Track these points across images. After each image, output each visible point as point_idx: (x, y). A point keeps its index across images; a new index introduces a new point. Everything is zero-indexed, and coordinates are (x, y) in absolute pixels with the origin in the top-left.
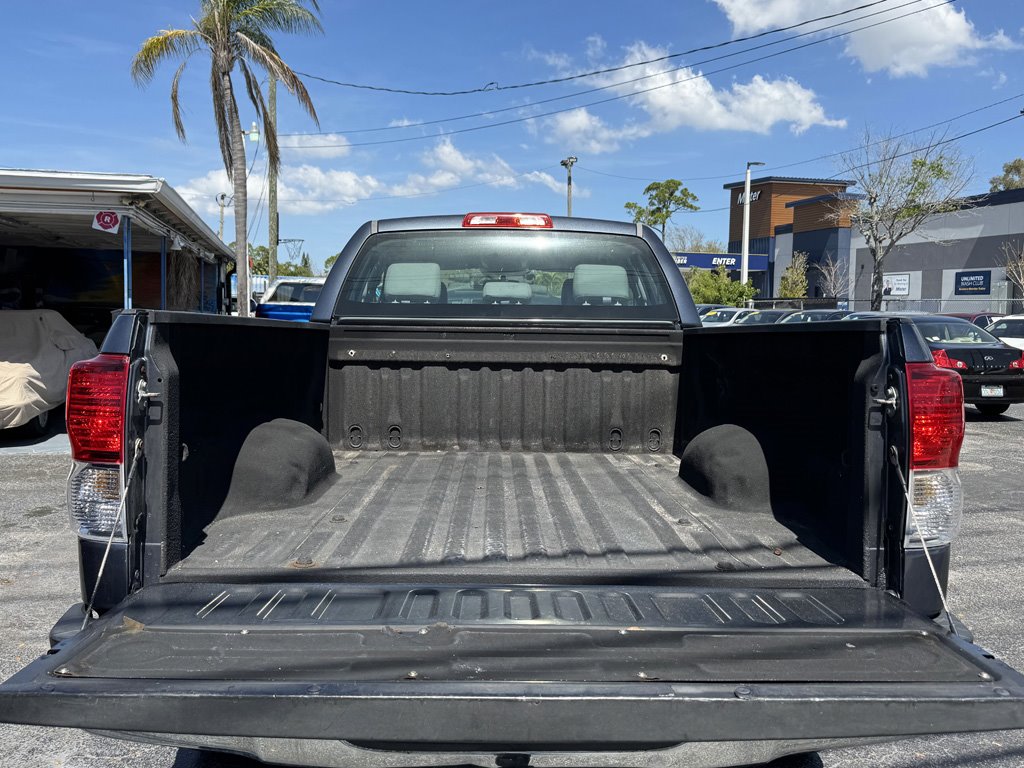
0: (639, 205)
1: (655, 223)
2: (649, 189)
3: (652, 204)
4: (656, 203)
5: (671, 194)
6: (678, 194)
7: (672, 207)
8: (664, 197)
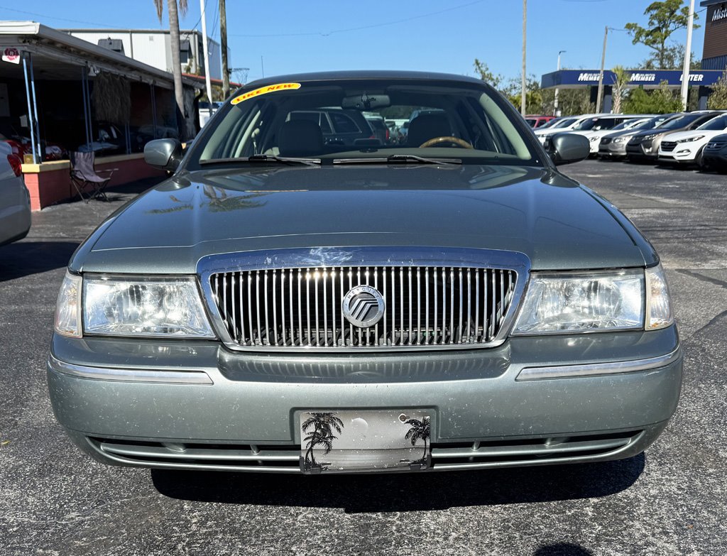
0: (638, 26)
1: (654, 42)
2: (649, 9)
3: (651, 24)
4: (656, 22)
5: (672, 12)
6: (678, 13)
7: (672, 26)
8: (664, 16)
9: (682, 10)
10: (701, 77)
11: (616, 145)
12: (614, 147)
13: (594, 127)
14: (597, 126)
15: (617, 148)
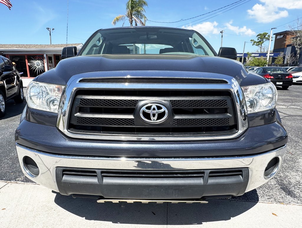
0: (254, 40)
1: (259, 45)
2: (258, 36)
3: (258, 40)
4: (259, 39)
5: (265, 36)
7: (264, 40)
8: (262, 37)
9: (268, 36)
10: (273, 55)
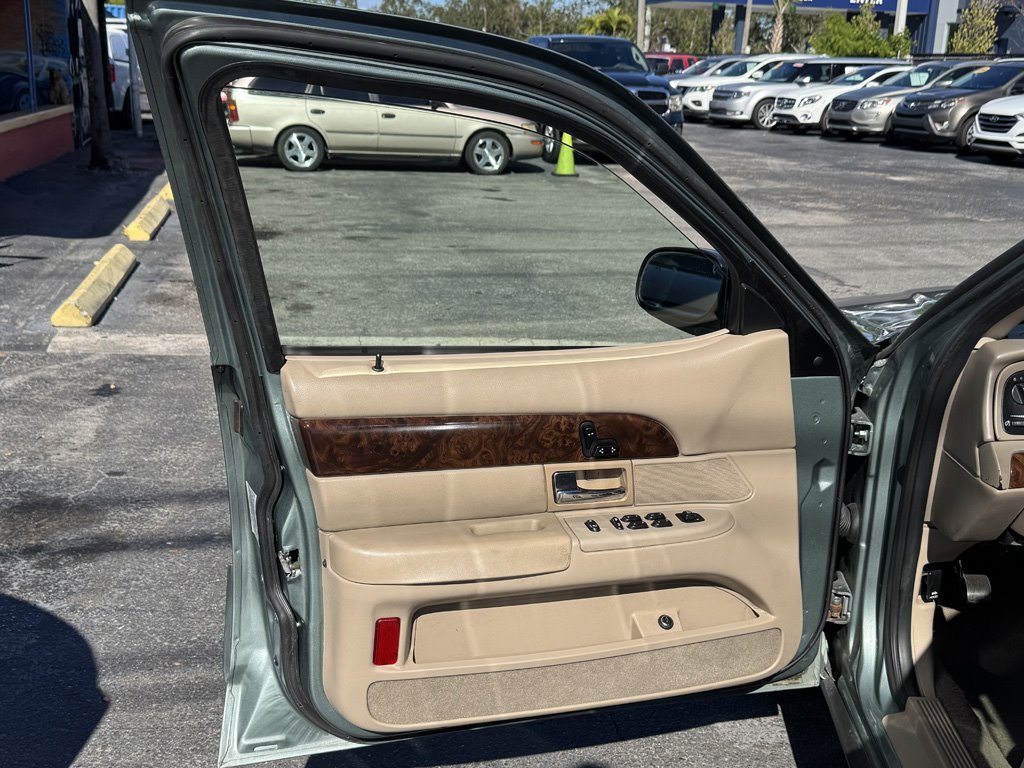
11: (865, 113)
12: (861, 117)
13: (798, 79)
14: (805, 76)
15: (867, 118)
